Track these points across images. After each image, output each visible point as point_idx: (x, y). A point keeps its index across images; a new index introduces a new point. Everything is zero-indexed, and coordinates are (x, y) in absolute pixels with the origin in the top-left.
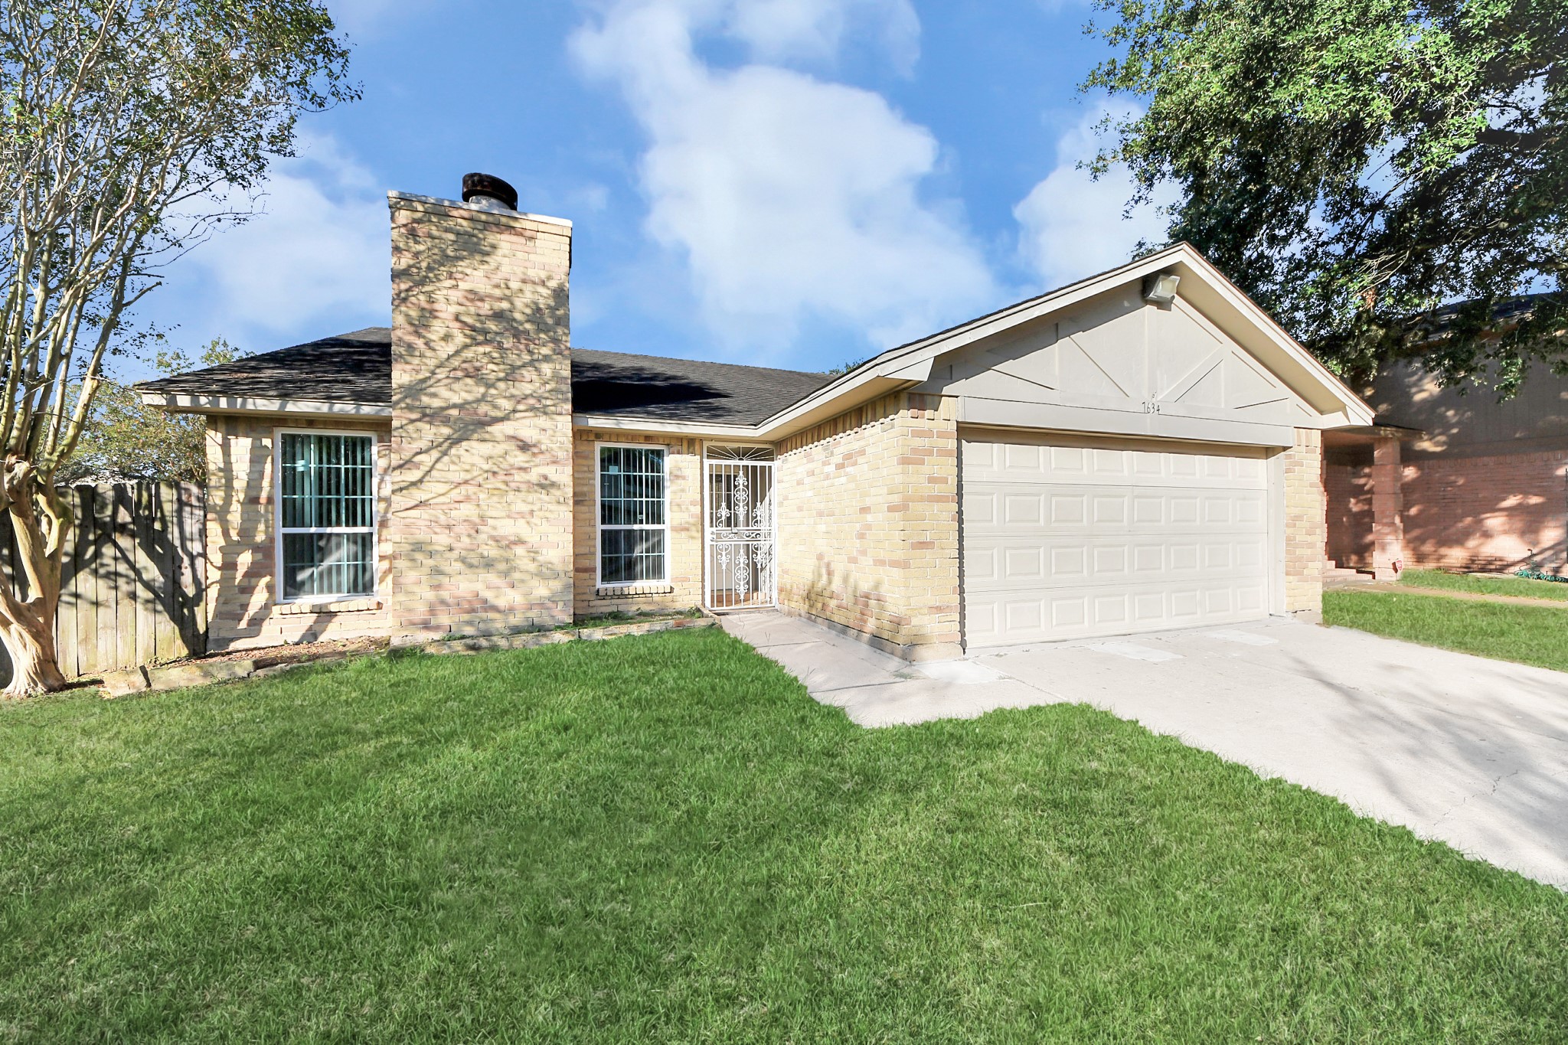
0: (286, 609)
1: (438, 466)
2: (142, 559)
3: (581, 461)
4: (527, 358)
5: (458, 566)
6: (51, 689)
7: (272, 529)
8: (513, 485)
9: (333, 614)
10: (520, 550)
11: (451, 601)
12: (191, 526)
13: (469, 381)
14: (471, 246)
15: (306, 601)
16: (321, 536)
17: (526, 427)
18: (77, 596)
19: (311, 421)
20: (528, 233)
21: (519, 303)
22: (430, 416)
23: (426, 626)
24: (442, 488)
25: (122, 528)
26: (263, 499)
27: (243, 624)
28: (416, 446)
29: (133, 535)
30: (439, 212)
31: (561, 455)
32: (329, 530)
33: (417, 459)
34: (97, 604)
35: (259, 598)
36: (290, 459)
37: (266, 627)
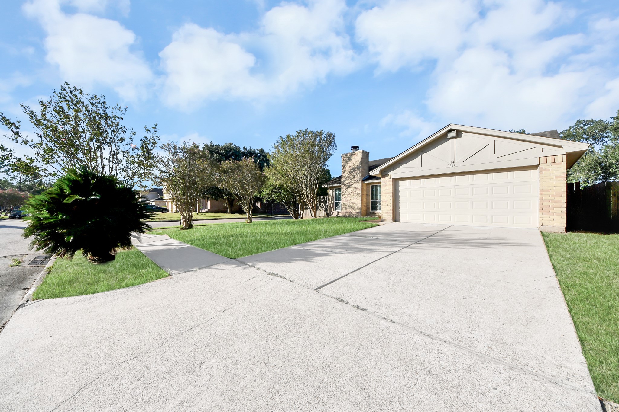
0: (335, 212)
1: (346, 192)
2: (324, 205)
3: (366, 189)
4: (356, 174)
5: (348, 207)
7: (334, 201)
8: (354, 194)
10: (355, 204)
11: (347, 211)
12: (327, 201)
13: (349, 179)
14: (350, 159)
15: (337, 211)
16: (338, 202)
17: (356, 185)
18: (319, 209)
19: (336, 187)
20: (357, 154)
22: (345, 185)
23: (345, 214)
24: (346, 195)
26: (333, 198)
27: (331, 214)
28: (344, 190)
30: (347, 155)
31: (360, 188)
35: (333, 210)
36: (335, 192)
37: (333, 214)
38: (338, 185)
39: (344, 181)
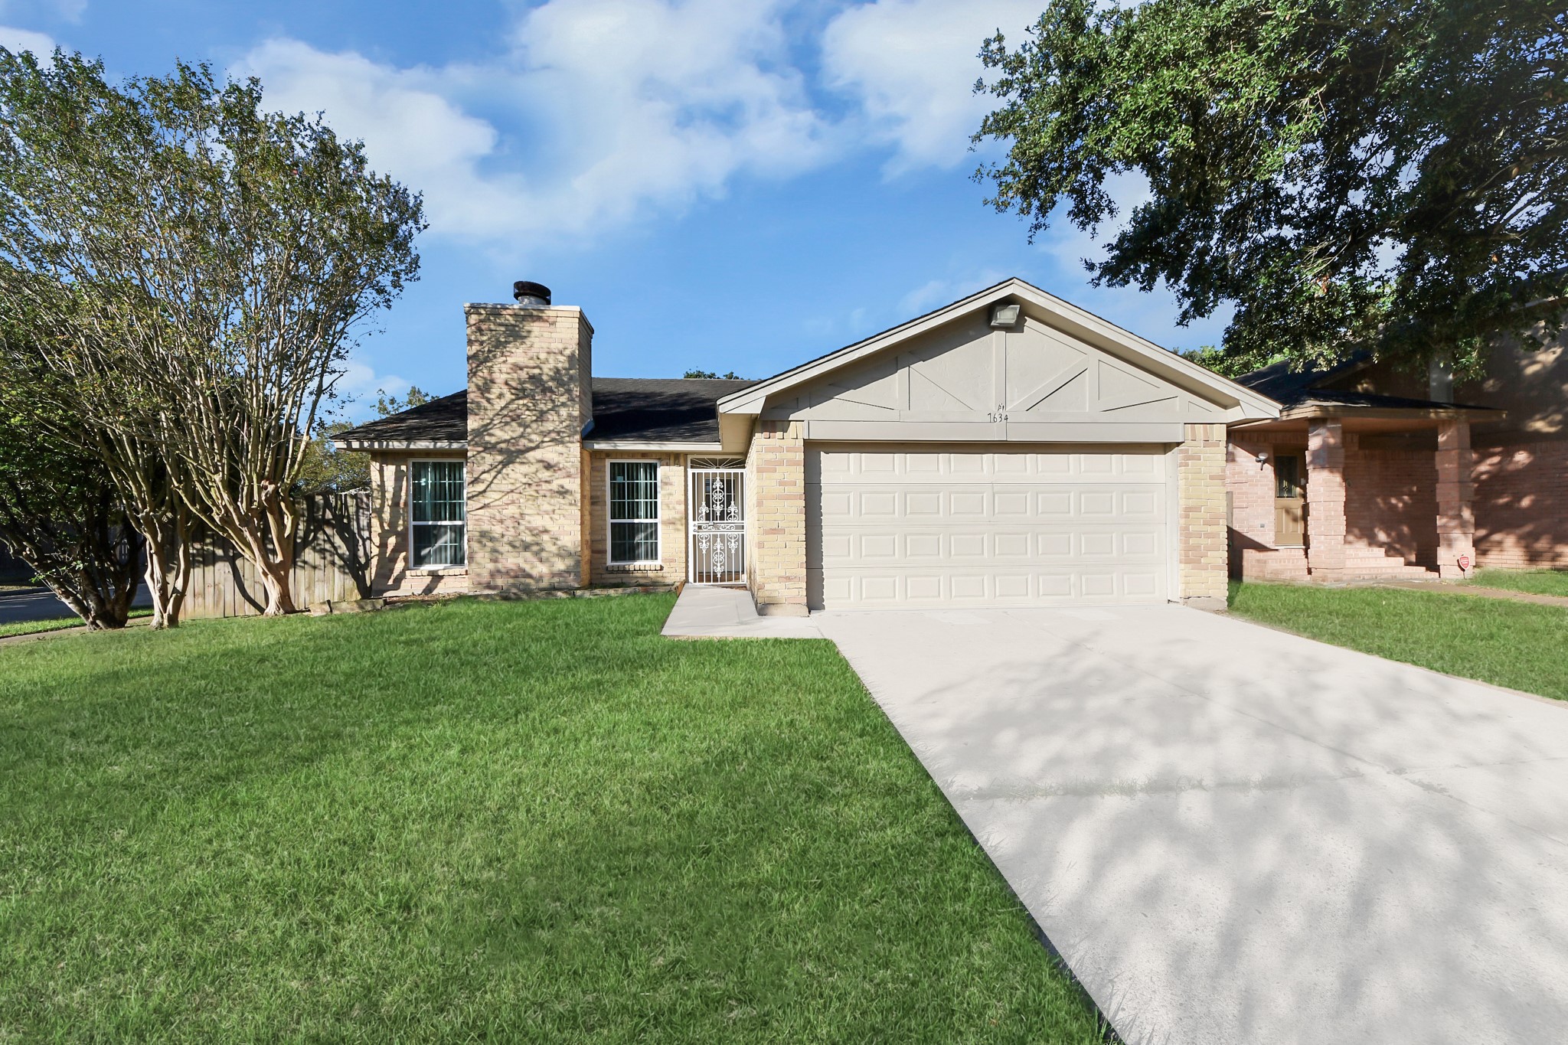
0: (413, 573)
1: (495, 481)
2: (338, 541)
3: (596, 474)
4: (550, 406)
5: (508, 548)
6: (286, 612)
7: (407, 523)
8: (542, 493)
9: (442, 577)
10: (546, 537)
11: (503, 570)
12: (364, 522)
13: (514, 424)
14: (515, 334)
15: (426, 568)
16: (435, 527)
17: (550, 453)
18: (305, 562)
19: (427, 453)
20: (551, 320)
21: (546, 370)
22: (489, 448)
23: (489, 587)
24: (497, 496)
25: (328, 523)
26: (402, 505)
27: (390, 582)
28: (481, 469)
29: (333, 527)
30: (495, 312)
31: (572, 471)
32: (439, 523)
33: (483, 477)
34: (315, 567)
35: (399, 565)
36: (417, 476)
37: (403, 584)
38: (443, 444)
39: (485, 429)
